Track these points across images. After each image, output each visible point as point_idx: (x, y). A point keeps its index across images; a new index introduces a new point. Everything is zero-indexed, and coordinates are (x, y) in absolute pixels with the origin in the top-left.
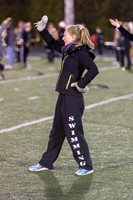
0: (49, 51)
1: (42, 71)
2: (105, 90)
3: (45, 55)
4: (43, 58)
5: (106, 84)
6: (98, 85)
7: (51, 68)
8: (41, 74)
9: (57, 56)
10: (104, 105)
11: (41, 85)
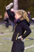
0: (6, 22)
1: (3, 32)
2: (32, 40)
3: (5, 24)
4: (4, 26)
5: (32, 38)
6: (29, 38)
7: (7, 30)
8: (2, 33)
9: (10, 25)
10: (32, 48)
11: (3, 38)
